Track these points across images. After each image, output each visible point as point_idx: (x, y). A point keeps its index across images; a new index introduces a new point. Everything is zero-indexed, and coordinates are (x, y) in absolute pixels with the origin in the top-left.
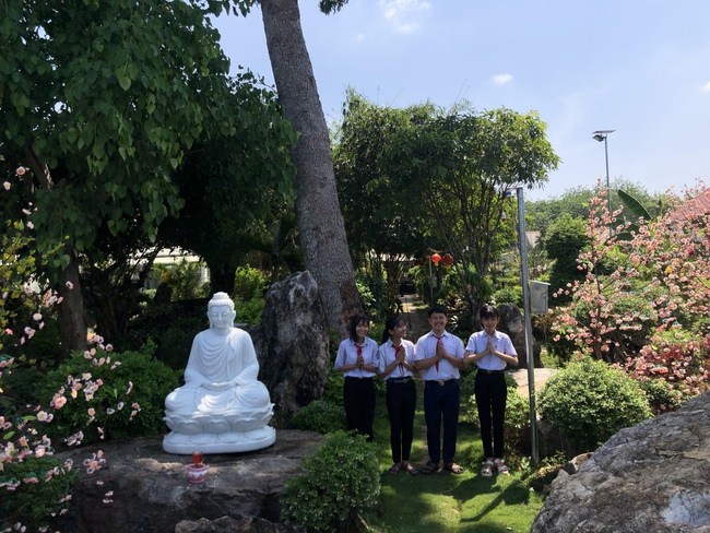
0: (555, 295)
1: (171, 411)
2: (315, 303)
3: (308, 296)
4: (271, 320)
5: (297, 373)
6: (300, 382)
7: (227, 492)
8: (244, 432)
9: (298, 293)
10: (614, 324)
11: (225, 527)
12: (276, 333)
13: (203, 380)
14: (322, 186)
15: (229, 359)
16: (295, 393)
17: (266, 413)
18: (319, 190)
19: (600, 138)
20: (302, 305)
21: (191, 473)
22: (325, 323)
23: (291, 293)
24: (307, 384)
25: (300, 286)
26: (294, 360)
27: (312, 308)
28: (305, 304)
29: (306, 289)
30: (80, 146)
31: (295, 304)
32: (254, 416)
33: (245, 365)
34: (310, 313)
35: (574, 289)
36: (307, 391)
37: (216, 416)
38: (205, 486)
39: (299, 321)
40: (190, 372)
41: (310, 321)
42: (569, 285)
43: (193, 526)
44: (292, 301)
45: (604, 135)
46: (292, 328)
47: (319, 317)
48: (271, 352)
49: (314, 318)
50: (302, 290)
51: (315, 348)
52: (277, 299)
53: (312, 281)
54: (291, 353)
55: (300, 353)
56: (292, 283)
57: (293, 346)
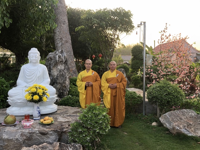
2: (66, 61)
3: (63, 58)
5: (59, 86)
6: (60, 90)
7: (44, 132)
9: (59, 57)
14: (64, 24)
15: (38, 76)
17: (55, 98)
18: (62, 25)
21: (25, 124)
22: (68, 69)
23: (57, 56)
24: (62, 90)
26: (58, 81)
27: (64, 63)
28: (62, 61)
29: (63, 56)
31: (58, 60)
33: (45, 78)
34: (63, 65)
36: (62, 93)
39: (59, 67)
40: (19, 81)
41: (64, 68)
44: (57, 59)
46: (57, 70)
47: (66, 67)
49: (65, 67)
50: (61, 56)
51: (65, 78)
52: (51, 59)
53: (65, 53)
54: (57, 79)
55: (60, 79)
56: (57, 53)
57: (57, 76)
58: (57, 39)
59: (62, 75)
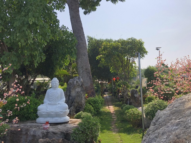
0: (148, 83)
1: (39, 111)
2: (82, 85)
3: (80, 83)
4: (69, 90)
5: (76, 104)
6: (77, 107)
7: (55, 132)
8: (60, 117)
9: (77, 82)
10: (164, 91)
11: (54, 141)
12: (70, 93)
13: (49, 102)
14: (84, 56)
15: (57, 97)
16: (75, 110)
17: (67, 112)
19: (158, 49)
20: (78, 86)
21: (44, 126)
23: (75, 82)
24: (79, 108)
25: (78, 80)
26: (75, 101)
27: (81, 86)
28: (79, 85)
29: (79, 81)
30: (17, 40)
31: (76, 85)
32: (63, 112)
33: (61, 98)
34: (80, 88)
35: (153, 82)
37: (52, 112)
38: (48, 130)
39: (77, 90)
40: (45, 100)
41: (80, 90)
42: (152, 81)
43: (44, 140)
44: (75, 84)
45: (159, 49)
46: (75, 92)
47: (82, 89)
48: (69, 99)
50: (78, 81)
51: (81, 98)
52: (71, 84)
53: (81, 79)
54: (74, 99)
55: (77, 99)
56: (75, 79)
57: (75, 97)
58: (79, 68)
59: (79, 96)
